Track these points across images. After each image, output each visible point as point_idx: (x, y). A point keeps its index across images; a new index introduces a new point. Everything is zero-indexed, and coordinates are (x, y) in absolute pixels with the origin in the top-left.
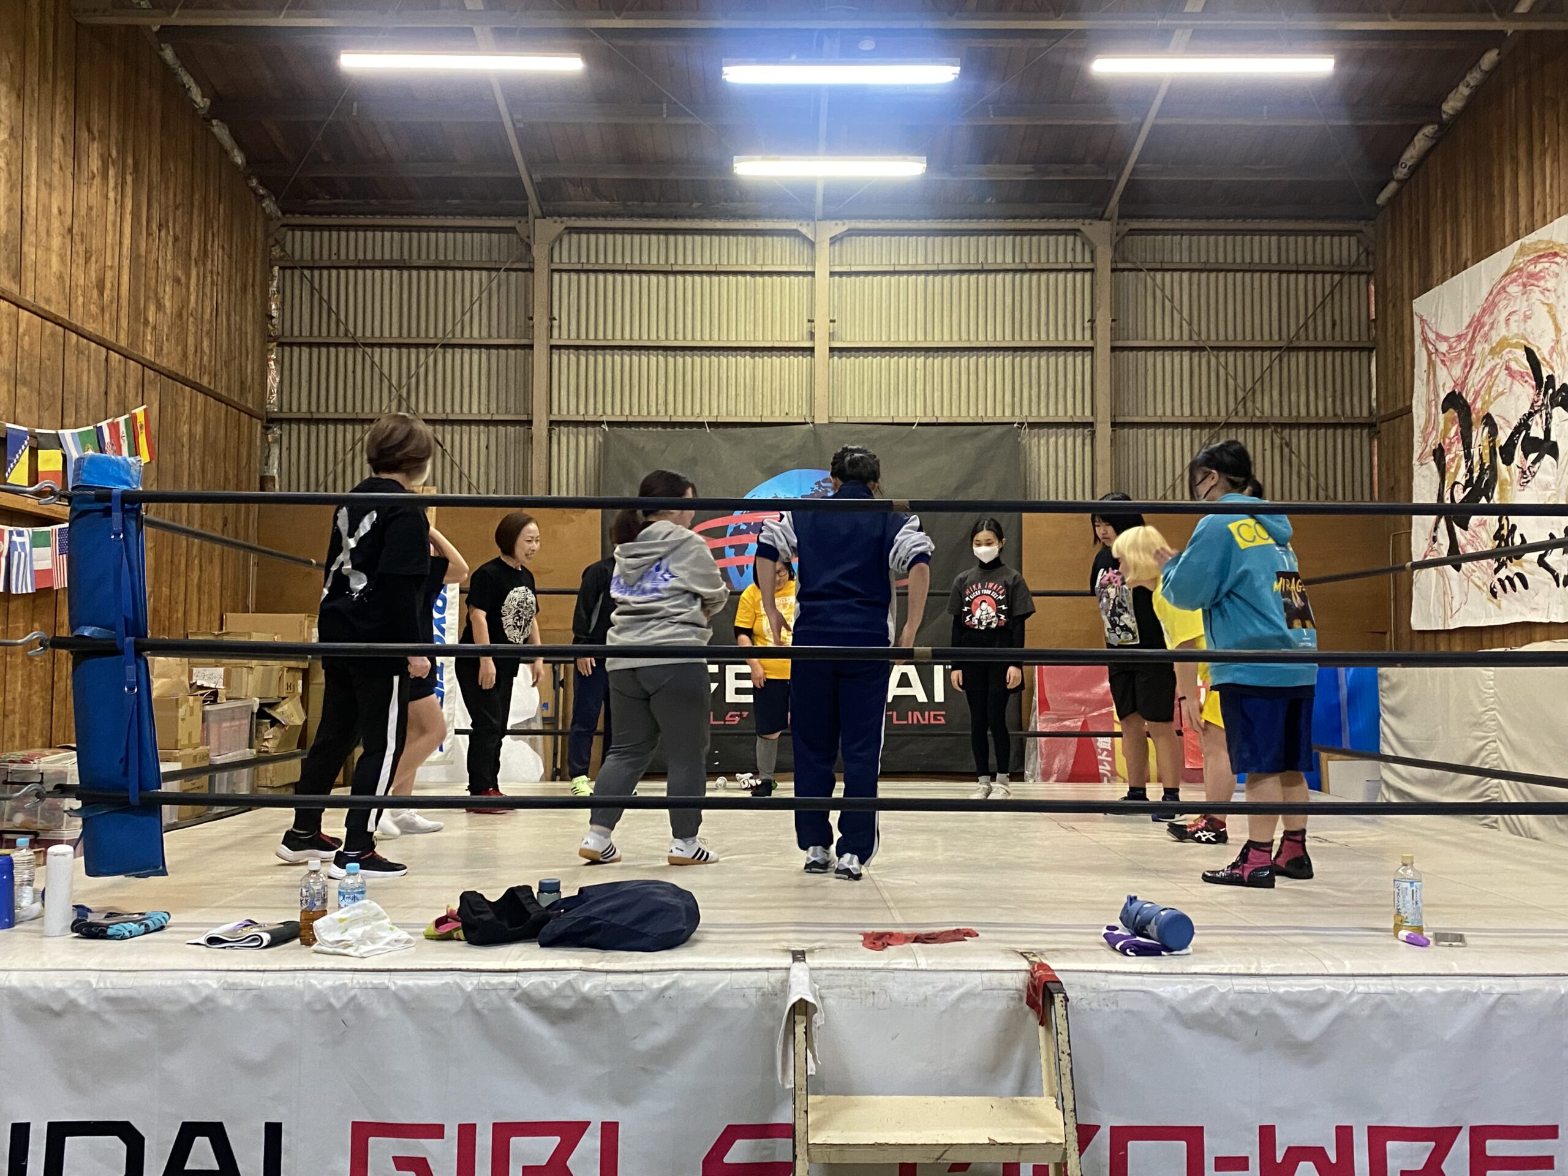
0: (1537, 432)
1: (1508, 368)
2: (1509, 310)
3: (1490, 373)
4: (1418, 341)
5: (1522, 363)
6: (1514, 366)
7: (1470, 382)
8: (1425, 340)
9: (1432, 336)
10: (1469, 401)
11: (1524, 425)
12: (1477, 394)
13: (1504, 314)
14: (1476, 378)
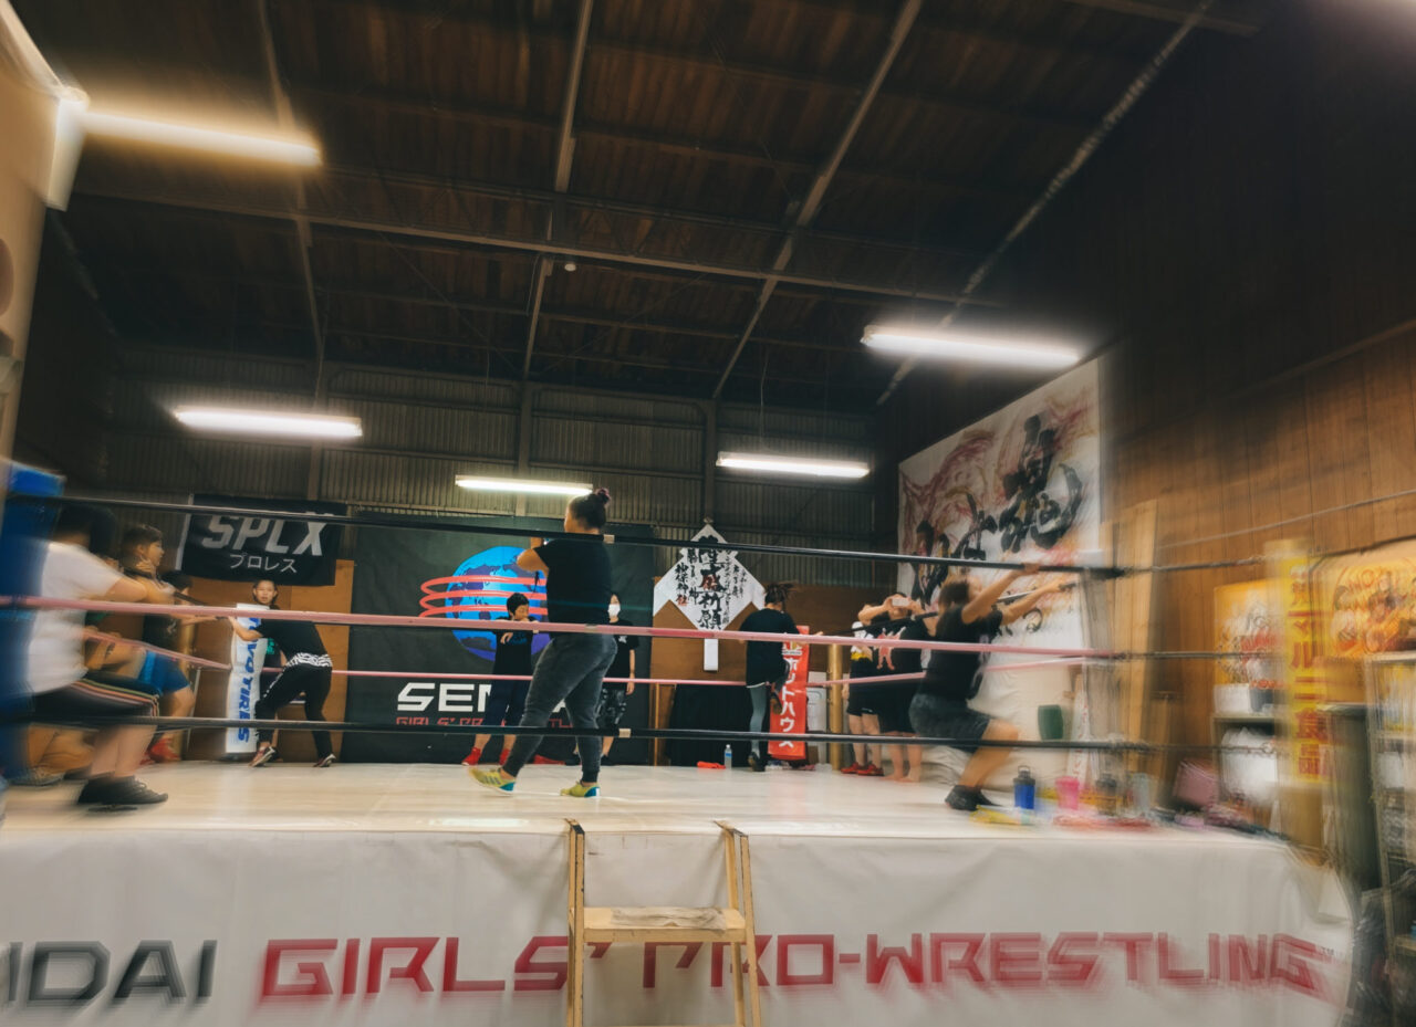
0: (973, 545)
1: (957, 506)
2: (958, 471)
3: (945, 509)
4: (901, 487)
5: (965, 504)
6: (961, 505)
7: (933, 515)
8: (906, 489)
9: (910, 486)
10: (933, 525)
11: (965, 541)
12: (937, 521)
13: (954, 474)
14: (937, 513)
